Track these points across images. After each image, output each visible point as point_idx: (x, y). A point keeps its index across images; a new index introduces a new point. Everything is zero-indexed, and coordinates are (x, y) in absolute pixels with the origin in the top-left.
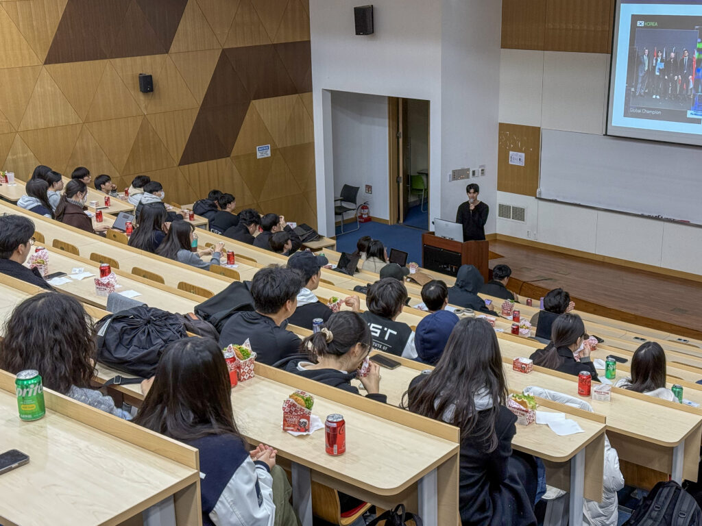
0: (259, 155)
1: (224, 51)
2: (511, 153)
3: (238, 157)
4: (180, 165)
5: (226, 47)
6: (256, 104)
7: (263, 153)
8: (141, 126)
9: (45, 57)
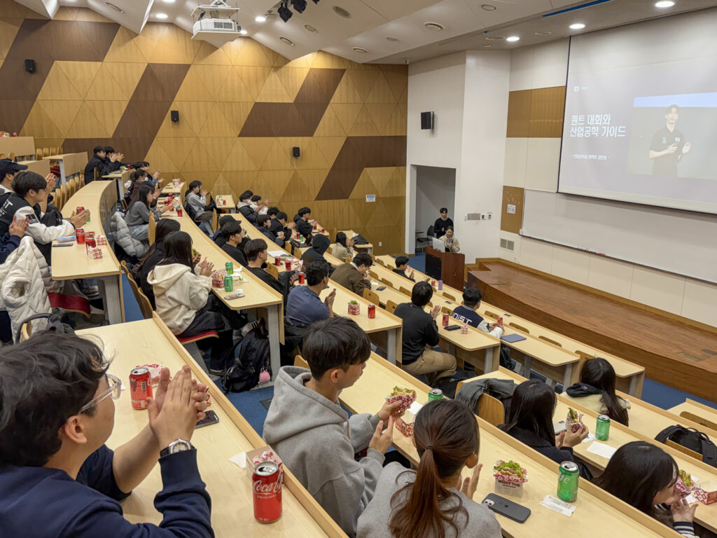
0: (367, 200)
1: (348, 138)
2: (509, 205)
3: (353, 200)
4: (316, 200)
5: (350, 135)
6: (368, 170)
7: (370, 199)
8: (293, 176)
9: (239, 132)
